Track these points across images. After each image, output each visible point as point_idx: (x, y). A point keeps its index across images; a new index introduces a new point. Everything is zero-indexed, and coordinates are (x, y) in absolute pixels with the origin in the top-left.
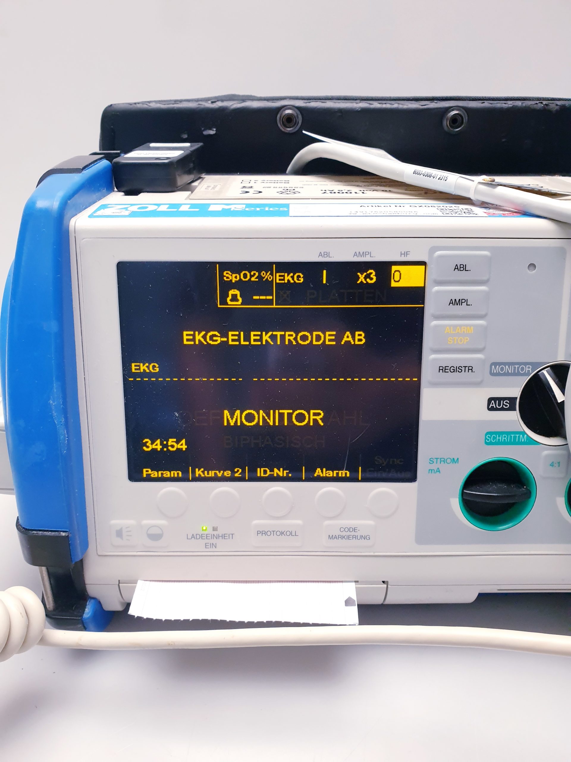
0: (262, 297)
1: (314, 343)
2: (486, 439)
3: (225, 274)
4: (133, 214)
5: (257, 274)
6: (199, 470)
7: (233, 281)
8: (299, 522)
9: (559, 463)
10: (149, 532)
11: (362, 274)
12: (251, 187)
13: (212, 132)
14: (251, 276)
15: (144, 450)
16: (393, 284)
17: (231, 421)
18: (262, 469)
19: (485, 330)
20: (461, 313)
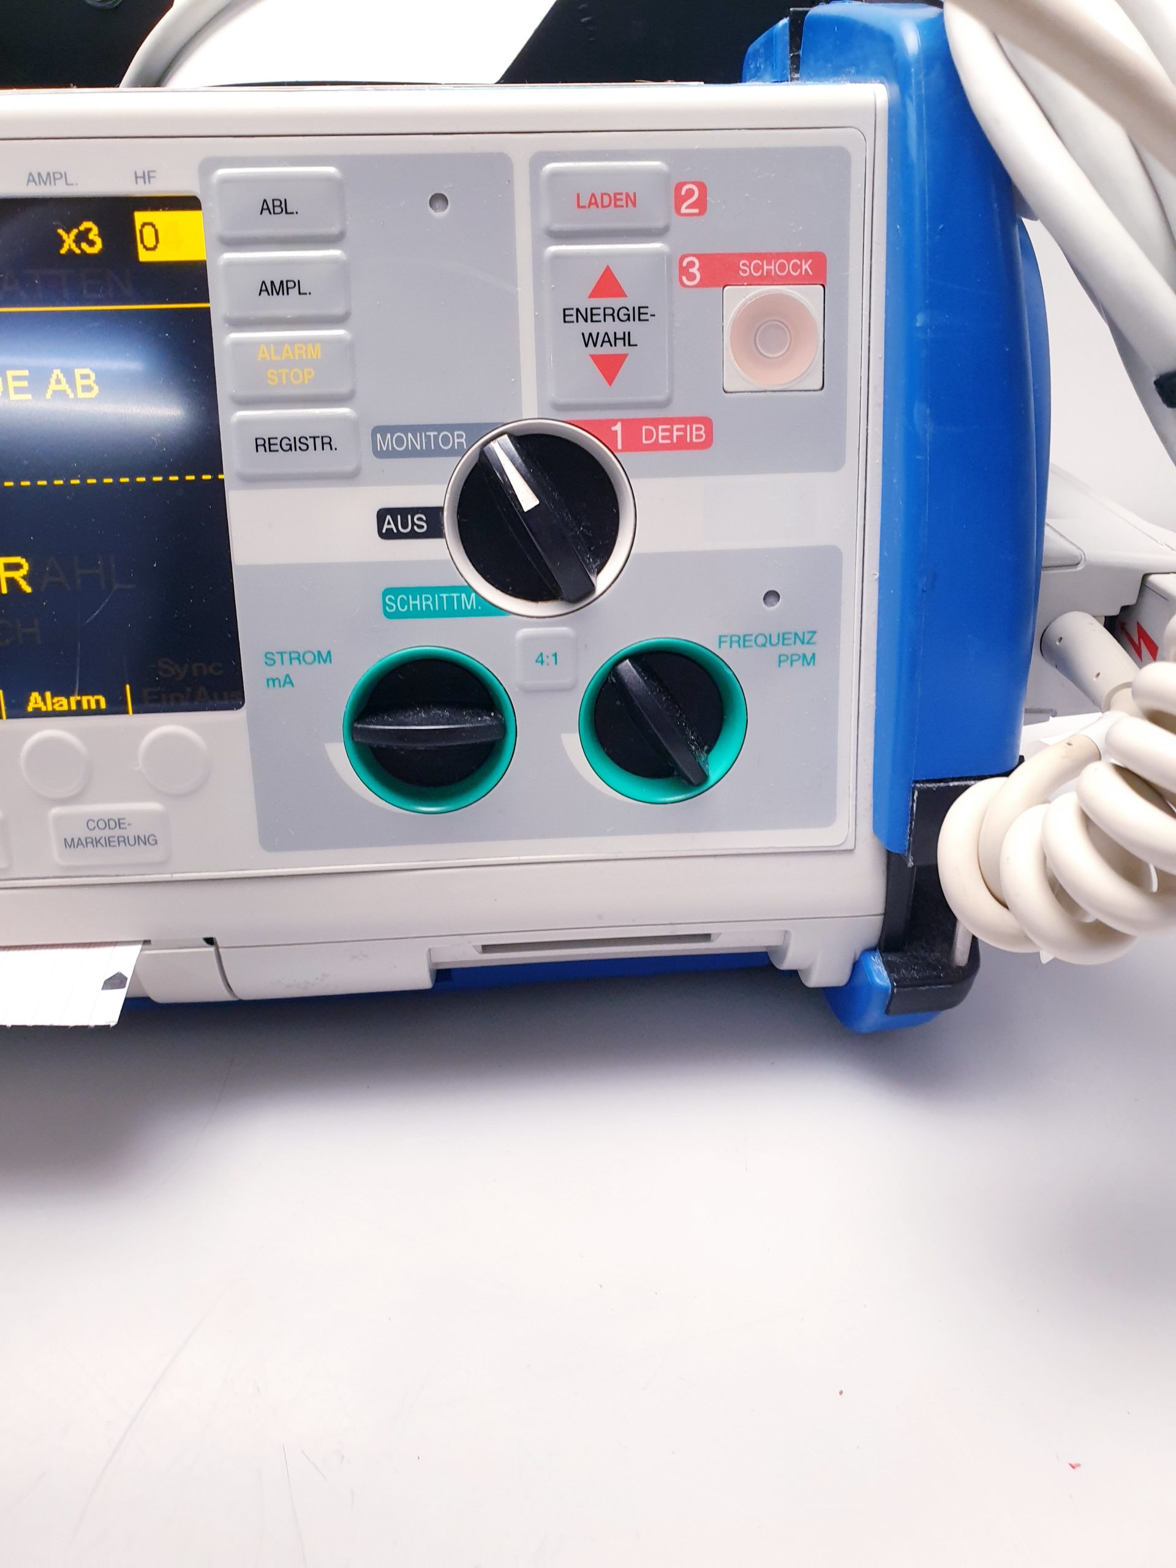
2: (385, 604)
9: (556, 655)
11: (68, 232)
16: (144, 256)
19: (349, 348)
20: (289, 313)
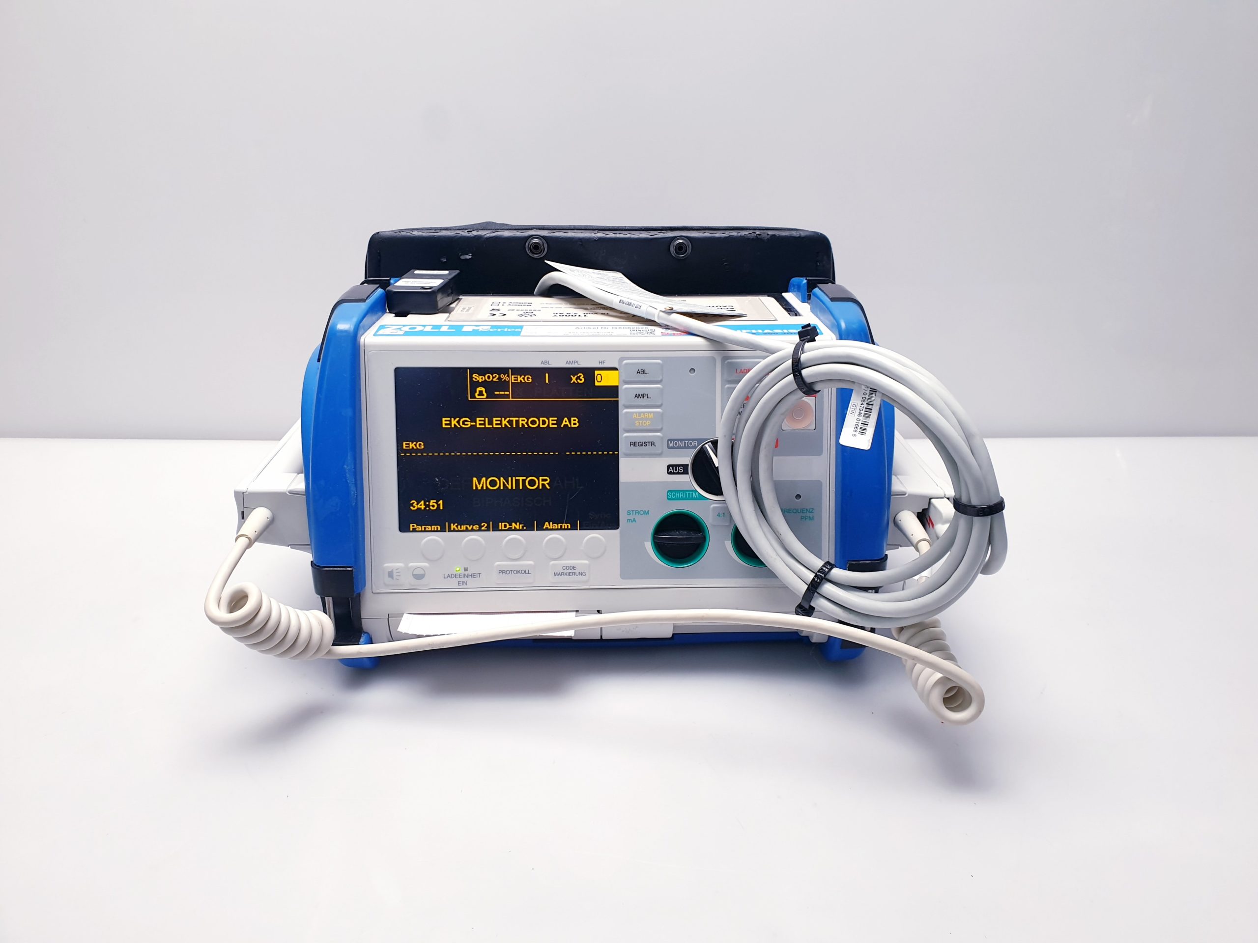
0: (501, 393)
1: (541, 426)
2: (668, 495)
3: (474, 376)
4: (406, 334)
5: (498, 376)
6: (454, 525)
7: (480, 381)
8: (531, 562)
9: (724, 514)
10: (414, 573)
11: (574, 376)
12: (498, 310)
13: (469, 257)
14: (493, 378)
15: (411, 509)
16: (597, 384)
17: (478, 486)
18: (503, 524)
19: (662, 415)
20: (643, 404)
